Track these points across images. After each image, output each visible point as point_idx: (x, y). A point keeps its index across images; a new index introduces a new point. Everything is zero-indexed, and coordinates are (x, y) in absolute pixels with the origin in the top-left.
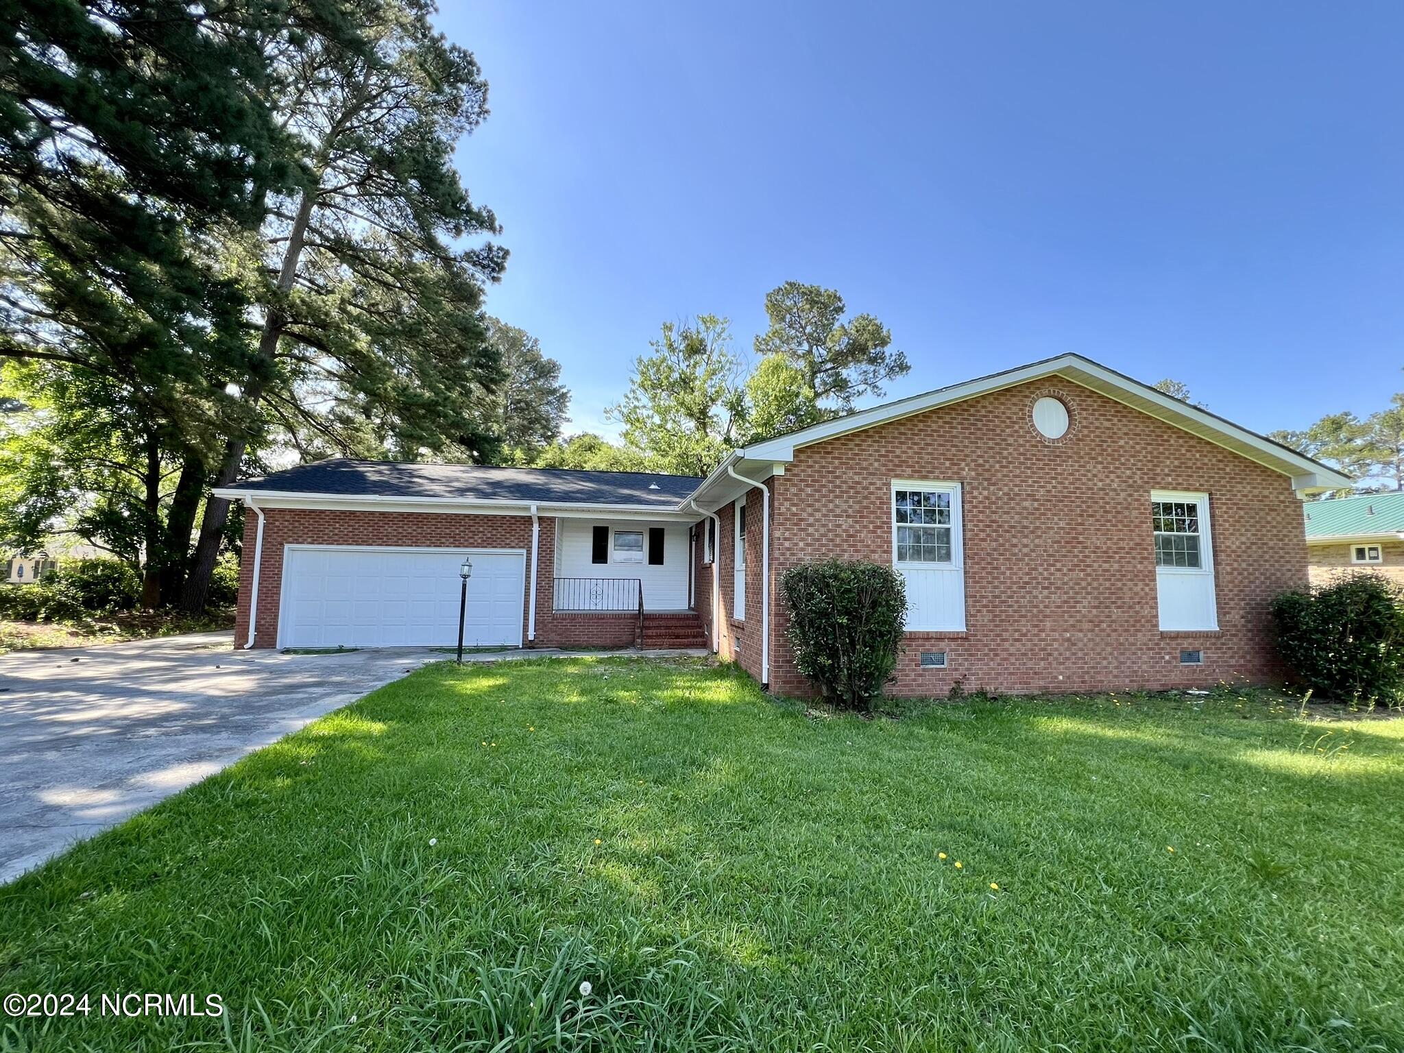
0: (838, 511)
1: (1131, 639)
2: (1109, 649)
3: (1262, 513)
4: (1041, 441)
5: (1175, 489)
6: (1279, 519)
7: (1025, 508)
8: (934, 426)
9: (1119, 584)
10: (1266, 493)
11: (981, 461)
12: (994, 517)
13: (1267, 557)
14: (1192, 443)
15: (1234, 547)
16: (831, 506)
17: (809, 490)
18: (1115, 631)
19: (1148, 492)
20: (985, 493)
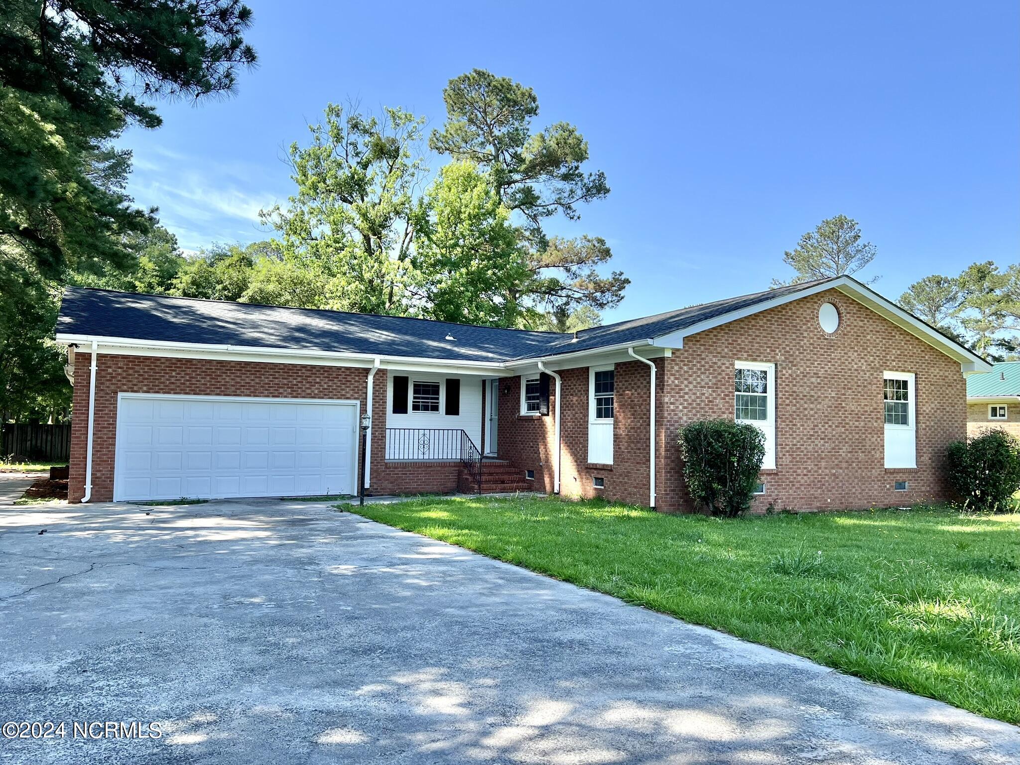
0: (703, 384)
1: (869, 474)
2: (856, 480)
3: (944, 388)
4: (823, 336)
5: (897, 370)
6: (953, 392)
7: (812, 383)
8: (761, 323)
9: (864, 436)
10: (947, 374)
11: (788, 349)
12: (795, 389)
13: (945, 418)
14: (908, 338)
15: (927, 411)
16: (699, 379)
17: (685, 368)
18: (860, 468)
19: (882, 372)
20: (790, 372)
